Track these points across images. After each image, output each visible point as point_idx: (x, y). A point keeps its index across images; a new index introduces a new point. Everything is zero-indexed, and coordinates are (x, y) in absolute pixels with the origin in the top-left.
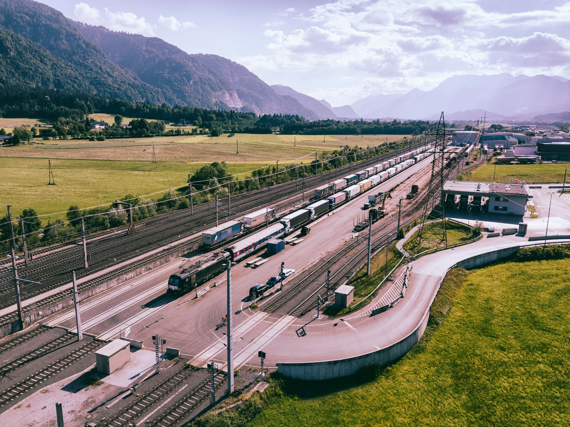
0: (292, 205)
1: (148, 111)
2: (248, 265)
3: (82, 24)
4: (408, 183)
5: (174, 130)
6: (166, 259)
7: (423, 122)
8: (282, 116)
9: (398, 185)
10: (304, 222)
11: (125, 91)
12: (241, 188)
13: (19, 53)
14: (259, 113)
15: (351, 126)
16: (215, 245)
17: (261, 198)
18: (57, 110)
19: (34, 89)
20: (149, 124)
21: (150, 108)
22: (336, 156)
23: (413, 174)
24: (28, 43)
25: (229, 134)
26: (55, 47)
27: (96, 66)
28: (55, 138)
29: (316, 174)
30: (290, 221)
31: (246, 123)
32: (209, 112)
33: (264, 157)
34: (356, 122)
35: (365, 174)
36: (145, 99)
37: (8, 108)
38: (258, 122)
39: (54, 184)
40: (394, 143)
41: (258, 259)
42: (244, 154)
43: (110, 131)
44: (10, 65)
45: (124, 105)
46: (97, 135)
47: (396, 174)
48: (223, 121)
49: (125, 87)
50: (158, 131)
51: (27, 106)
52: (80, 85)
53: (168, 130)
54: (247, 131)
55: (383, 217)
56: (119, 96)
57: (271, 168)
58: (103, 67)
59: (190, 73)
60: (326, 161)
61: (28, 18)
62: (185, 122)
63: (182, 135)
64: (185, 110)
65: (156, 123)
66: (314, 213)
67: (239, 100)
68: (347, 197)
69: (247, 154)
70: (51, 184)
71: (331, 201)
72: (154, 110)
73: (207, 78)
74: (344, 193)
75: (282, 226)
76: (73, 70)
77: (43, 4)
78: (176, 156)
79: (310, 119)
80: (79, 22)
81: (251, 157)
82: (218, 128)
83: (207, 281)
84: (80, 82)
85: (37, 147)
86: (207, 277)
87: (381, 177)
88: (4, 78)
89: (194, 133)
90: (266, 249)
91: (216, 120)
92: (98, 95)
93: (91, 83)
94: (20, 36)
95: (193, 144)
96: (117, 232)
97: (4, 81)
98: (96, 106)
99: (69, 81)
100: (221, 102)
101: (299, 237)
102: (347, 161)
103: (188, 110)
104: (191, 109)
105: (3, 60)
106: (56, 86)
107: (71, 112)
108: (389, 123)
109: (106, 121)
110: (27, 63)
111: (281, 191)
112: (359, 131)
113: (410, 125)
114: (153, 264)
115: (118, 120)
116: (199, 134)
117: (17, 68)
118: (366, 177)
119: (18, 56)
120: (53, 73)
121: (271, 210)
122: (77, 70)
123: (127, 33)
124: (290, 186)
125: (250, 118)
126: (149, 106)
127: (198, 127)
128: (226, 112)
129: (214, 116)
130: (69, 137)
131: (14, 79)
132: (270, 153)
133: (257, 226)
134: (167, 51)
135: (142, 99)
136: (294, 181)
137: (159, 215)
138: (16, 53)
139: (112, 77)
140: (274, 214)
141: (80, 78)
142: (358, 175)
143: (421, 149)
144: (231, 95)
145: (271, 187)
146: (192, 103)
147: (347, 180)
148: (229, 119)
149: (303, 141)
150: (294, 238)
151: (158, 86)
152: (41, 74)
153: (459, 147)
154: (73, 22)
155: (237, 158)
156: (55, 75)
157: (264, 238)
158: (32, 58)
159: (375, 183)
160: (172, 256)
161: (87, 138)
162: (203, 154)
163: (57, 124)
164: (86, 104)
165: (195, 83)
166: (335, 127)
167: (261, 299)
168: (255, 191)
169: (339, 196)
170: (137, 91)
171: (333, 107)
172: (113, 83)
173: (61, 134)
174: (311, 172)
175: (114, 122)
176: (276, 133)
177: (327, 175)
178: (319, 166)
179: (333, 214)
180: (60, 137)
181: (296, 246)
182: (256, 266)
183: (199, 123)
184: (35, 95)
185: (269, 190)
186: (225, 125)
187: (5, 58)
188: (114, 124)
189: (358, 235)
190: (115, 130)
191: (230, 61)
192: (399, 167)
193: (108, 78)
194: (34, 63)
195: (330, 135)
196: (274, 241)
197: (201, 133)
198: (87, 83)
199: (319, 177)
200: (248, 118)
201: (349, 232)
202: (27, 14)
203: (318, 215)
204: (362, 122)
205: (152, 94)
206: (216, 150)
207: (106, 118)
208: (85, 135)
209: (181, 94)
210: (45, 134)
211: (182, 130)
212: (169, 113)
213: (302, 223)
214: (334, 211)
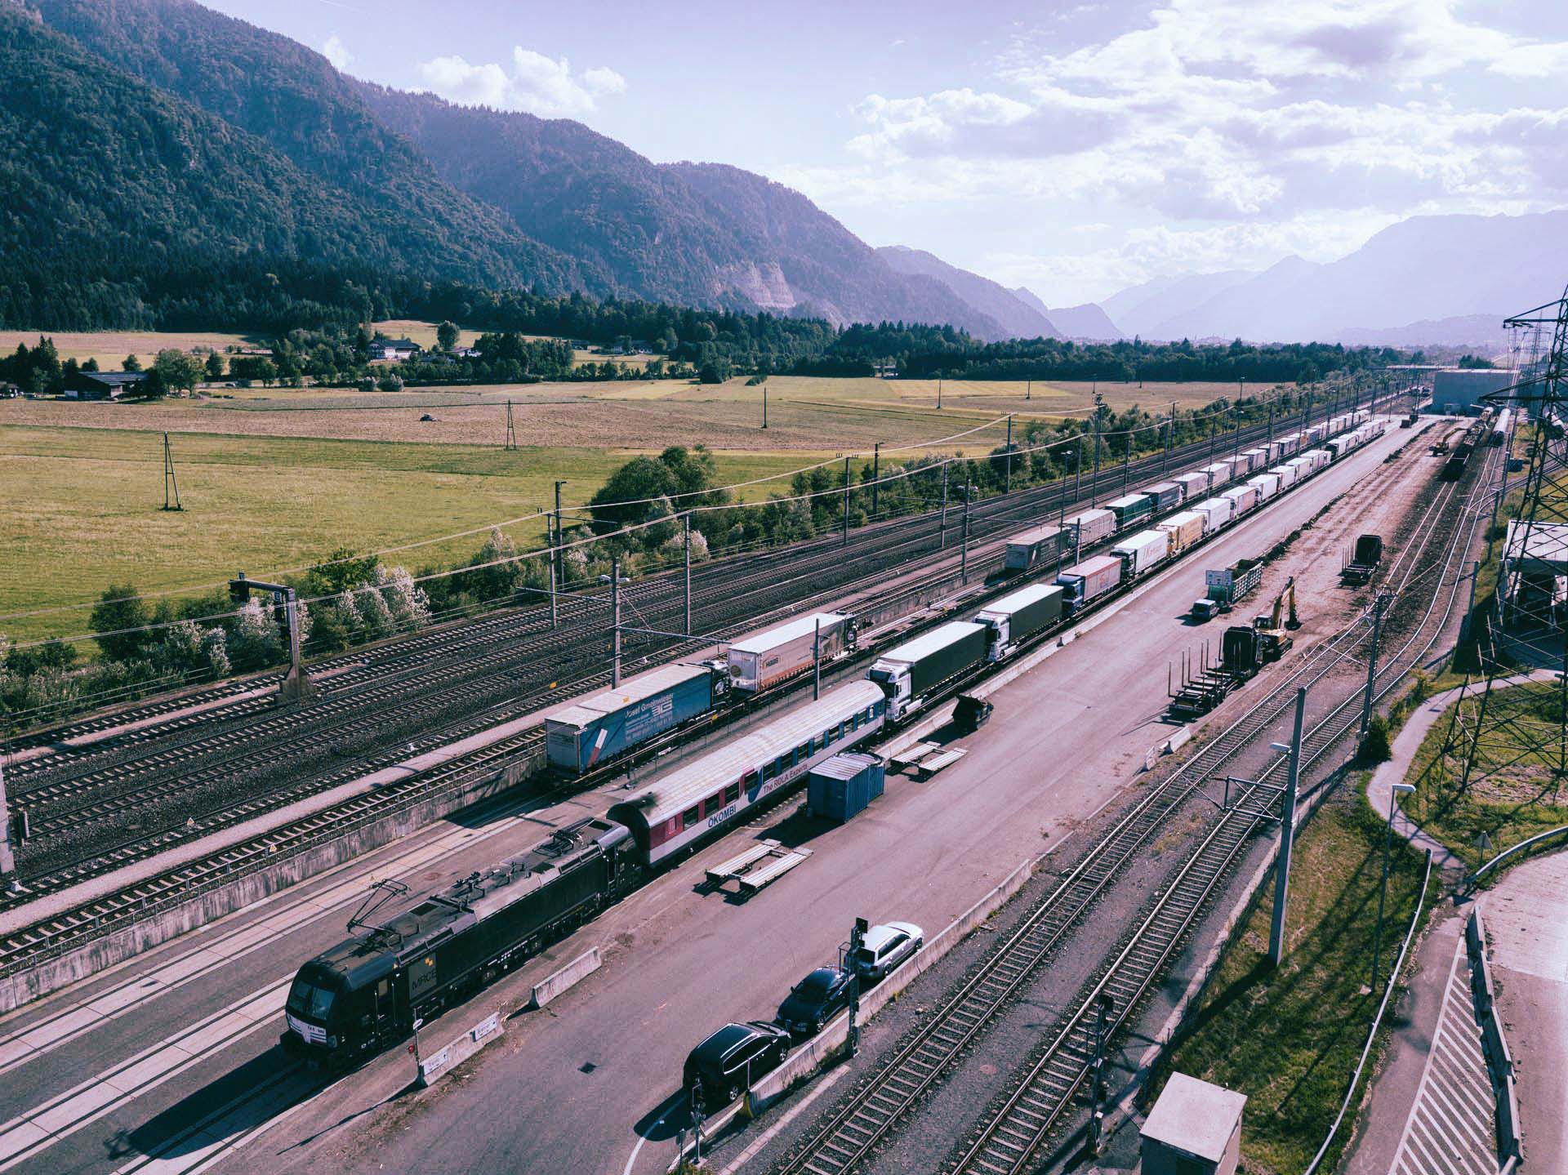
0: (923, 600)
1: (533, 311)
2: (712, 884)
3: (380, 88)
4: (1328, 525)
5: (598, 365)
6: (370, 832)
7: (1325, 347)
8: (905, 328)
9: (1295, 535)
10: (966, 674)
11: (480, 262)
12: (750, 534)
13: (212, 164)
14: (839, 320)
15: (1106, 355)
16: (594, 768)
17: (810, 570)
18: (295, 308)
19: (242, 256)
20: (529, 346)
21: (538, 306)
22: (1073, 433)
23: (1336, 496)
24: (236, 137)
25: (748, 378)
26: (305, 148)
27: (409, 196)
28: (271, 383)
29: (1005, 492)
30: (911, 670)
31: (799, 348)
32: (700, 317)
33: (845, 438)
34: (1121, 346)
35: (1173, 493)
36: (531, 283)
37: (171, 306)
38: (837, 343)
39: (178, 509)
40: (1249, 402)
41: (761, 849)
42: (785, 430)
43: (421, 365)
44: (187, 195)
45: (472, 297)
46: (383, 375)
47: (1276, 497)
48: (737, 343)
49: (479, 250)
50: (554, 368)
51: (220, 299)
52: (363, 248)
53: (580, 365)
54: (804, 369)
55: (1276, 657)
56: (463, 277)
57: (859, 470)
58: (426, 201)
59: (654, 213)
60: (1039, 449)
61: (240, 73)
62: (630, 342)
63: (620, 378)
64: (634, 309)
65: (550, 345)
66: (1005, 637)
67: (786, 288)
68: (1124, 575)
69: (790, 430)
70: (171, 509)
71: (1068, 590)
72: (549, 310)
73: (701, 228)
74: (1114, 560)
75: (877, 693)
76: (347, 208)
77: (278, 35)
78: (583, 432)
79: (983, 337)
80: (371, 84)
81: (805, 438)
82: (723, 360)
83: (501, 973)
84: (363, 239)
85: (209, 406)
86: (508, 954)
87: (1233, 506)
88: (169, 229)
89: (653, 373)
90: (802, 799)
91: (719, 338)
92: (408, 271)
93: (392, 242)
94: (215, 119)
95: (645, 402)
96: (249, 695)
97: (168, 235)
98: (397, 300)
99: (336, 236)
100: (737, 293)
101: (943, 736)
102: (1108, 450)
103: (640, 311)
104: (651, 308)
105: (170, 180)
106: (300, 249)
107: (325, 313)
108: (1221, 348)
109: (415, 338)
110: (231, 188)
111: (885, 546)
112: (1132, 371)
113: (1288, 355)
114: (299, 860)
115: (446, 336)
116: (666, 377)
117: (205, 200)
118: (1178, 504)
119: (209, 172)
120: (295, 216)
121: (843, 618)
122: (358, 208)
123: (494, 110)
124: (919, 529)
125: (812, 332)
126: (536, 299)
127: (666, 357)
128: (747, 318)
129: (710, 326)
130: (306, 380)
131: (195, 231)
132: (862, 428)
133: (782, 683)
134: (596, 154)
135: (525, 284)
136: (932, 512)
137: (437, 627)
138: (204, 162)
139: (450, 225)
140: (851, 636)
141: (365, 228)
142: (1154, 496)
143: (1341, 418)
144: (765, 274)
145: (852, 532)
146: (659, 296)
147: (1119, 512)
148: (753, 337)
149: (962, 397)
150: (923, 741)
151: (568, 251)
152: (266, 217)
153: (1461, 418)
154: (356, 82)
155: (763, 441)
156: (301, 222)
157: (798, 749)
158: (245, 175)
159: (1215, 524)
160: (404, 818)
161: (357, 385)
162: (663, 428)
163: (283, 345)
164: (371, 294)
165: (667, 239)
166: (1058, 358)
167: (739, 1123)
168: (794, 545)
169: (1096, 569)
170: (511, 264)
171: (1049, 308)
172: (449, 240)
173: (286, 372)
174: (990, 484)
175: (436, 342)
176: (886, 374)
177: (1044, 495)
178: (1017, 463)
179: (1078, 637)
180: (282, 381)
181: (932, 787)
182: (749, 891)
183: (669, 345)
184: (243, 273)
185: (844, 543)
186: (741, 353)
187: (175, 176)
188: (435, 348)
189: (1188, 736)
190: (434, 362)
191: (765, 180)
192: (1286, 471)
193: (438, 227)
194: (248, 190)
195: (1045, 382)
196: (836, 766)
197: (673, 375)
198: (382, 242)
199: (1017, 500)
200: (809, 334)
201: (1149, 720)
202: (237, 61)
203: (1023, 642)
204: (1139, 347)
205: (552, 272)
206: (702, 419)
207: (418, 330)
208: (352, 375)
209: (627, 269)
210: (245, 372)
211: (619, 364)
212: (590, 319)
213: (960, 678)
214: (1083, 627)
